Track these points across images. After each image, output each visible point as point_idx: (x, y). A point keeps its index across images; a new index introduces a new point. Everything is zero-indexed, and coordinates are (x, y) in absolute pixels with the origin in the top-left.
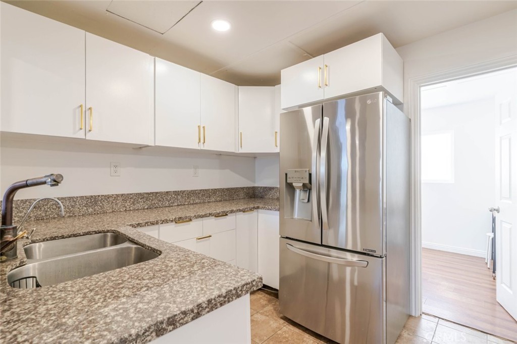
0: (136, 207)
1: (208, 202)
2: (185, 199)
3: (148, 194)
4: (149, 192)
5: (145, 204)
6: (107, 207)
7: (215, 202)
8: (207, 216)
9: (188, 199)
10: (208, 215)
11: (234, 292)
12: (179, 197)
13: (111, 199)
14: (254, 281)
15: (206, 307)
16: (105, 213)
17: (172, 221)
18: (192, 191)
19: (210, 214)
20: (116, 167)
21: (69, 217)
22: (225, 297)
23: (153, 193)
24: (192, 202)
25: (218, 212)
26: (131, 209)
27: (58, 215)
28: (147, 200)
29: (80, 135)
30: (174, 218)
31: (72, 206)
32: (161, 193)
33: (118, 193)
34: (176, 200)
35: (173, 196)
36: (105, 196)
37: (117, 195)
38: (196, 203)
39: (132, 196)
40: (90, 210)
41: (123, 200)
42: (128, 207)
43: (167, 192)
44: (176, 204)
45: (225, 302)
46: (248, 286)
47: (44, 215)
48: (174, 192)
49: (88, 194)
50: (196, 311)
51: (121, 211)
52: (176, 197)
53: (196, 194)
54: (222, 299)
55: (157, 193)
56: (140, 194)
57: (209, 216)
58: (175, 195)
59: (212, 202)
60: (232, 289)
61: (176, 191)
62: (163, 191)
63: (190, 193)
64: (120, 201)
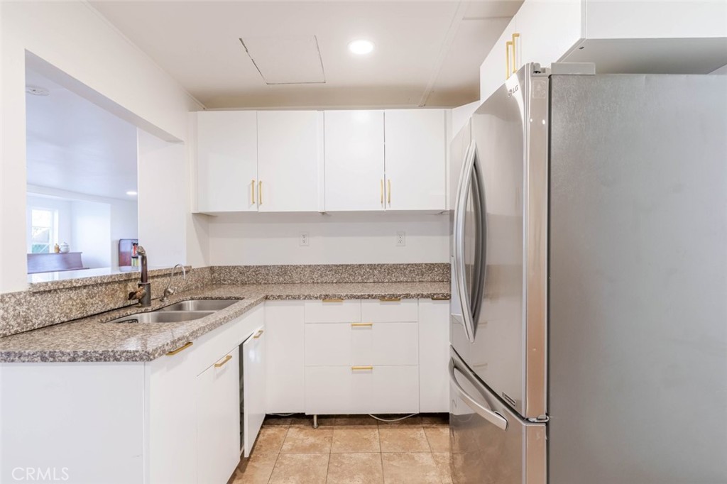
0: (325, 279)
1: (420, 281)
2: (385, 275)
3: (337, 266)
4: (338, 264)
5: (333, 278)
6: (295, 277)
7: (431, 281)
8: (365, 298)
9: (388, 275)
10: (366, 296)
11: (112, 354)
12: (376, 272)
13: (299, 269)
14: (137, 351)
15: (81, 356)
16: (294, 283)
17: (316, 298)
18: (393, 265)
19: (369, 296)
20: (304, 236)
21: (265, 284)
22: (101, 355)
23: (342, 265)
24: (394, 280)
25: (383, 294)
26: (319, 281)
27: (256, 281)
28: (335, 273)
29: (254, 209)
30: (319, 294)
31: (267, 274)
32: (352, 266)
33: (305, 264)
34: (372, 276)
35: (368, 270)
36: (294, 266)
37: (305, 266)
38: (400, 282)
39: (319, 268)
40: (281, 279)
41: (310, 271)
42: (316, 279)
43: (360, 265)
44: (372, 281)
45: (101, 359)
46: (129, 354)
47: (246, 280)
48: (368, 265)
49: (280, 264)
50: (72, 355)
51: (308, 283)
52: (371, 271)
53: (401, 269)
54: (97, 355)
55: (347, 266)
56: (328, 266)
57: (368, 298)
58: (371, 269)
59: (427, 282)
60: (110, 350)
61: (371, 265)
62: (354, 263)
63: (391, 267)
64: (307, 272)
